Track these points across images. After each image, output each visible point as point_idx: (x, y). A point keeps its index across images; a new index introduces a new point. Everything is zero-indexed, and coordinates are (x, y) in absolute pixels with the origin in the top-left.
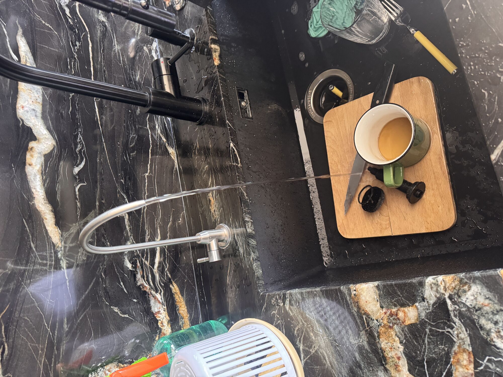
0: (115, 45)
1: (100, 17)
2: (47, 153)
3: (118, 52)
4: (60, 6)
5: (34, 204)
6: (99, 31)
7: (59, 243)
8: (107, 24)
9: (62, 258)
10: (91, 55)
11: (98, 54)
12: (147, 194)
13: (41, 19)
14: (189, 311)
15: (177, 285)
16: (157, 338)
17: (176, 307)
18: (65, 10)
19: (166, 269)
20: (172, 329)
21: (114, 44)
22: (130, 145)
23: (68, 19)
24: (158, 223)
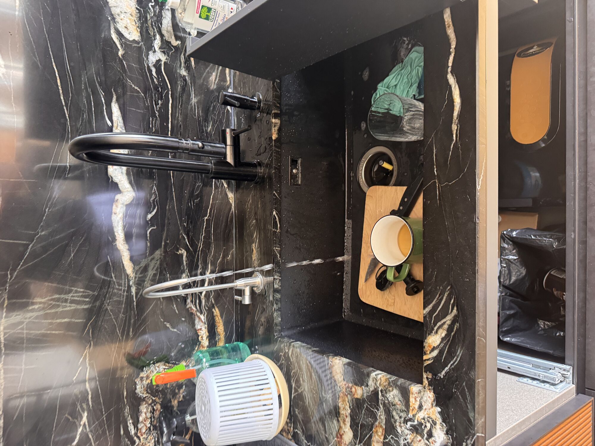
0: (192, 99)
1: (181, 71)
2: (128, 203)
3: (195, 105)
4: (148, 66)
5: (116, 245)
6: (179, 87)
7: (132, 274)
8: (187, 78)
9: (133, 285)
10: (170, 112)
11: (176, 110)
12: (204, 235)
13: (131, 84)
14: (225, 330)
15: (219, 310)
16: (196, 348)
17: (215, 327)
18: (151, 71)
19: (211, 297)
20: (209, 343)
21: (191, 97)
22: (195, 193)
23: (153, 79)
24: (210, 259)
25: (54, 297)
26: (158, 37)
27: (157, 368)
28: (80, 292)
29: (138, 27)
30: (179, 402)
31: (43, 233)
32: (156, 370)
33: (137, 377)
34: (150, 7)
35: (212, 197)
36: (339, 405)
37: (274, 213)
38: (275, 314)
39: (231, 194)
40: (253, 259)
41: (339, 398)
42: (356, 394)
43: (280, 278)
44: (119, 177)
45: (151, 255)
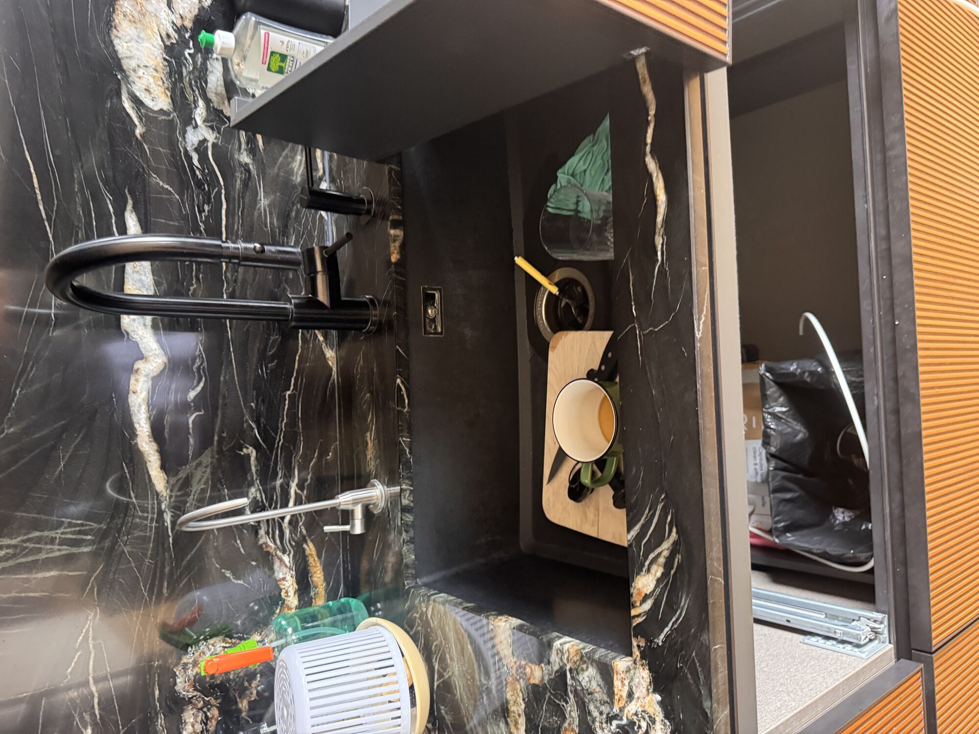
0: (260, 200)
1: (242, 156)
2: (155, 374)
3: (265, 210)
4: (186, 151)
5: (136, 444)
6: (239, 181)
7: (164, 491)
8: (251, 166)
9: (167, 510)
10: (224, 222)
11: (233, 219)
12: (285, 421)
13: (158, 180)
14: (327, 579)
15: (314, 544)
16: (278, 611)
17: (308, 573)
18: (191, 158)
19: (301, 524)
20: (299, 601)
21: (259, 198)
22: (270, 351)
23: (195, 171)
24: (296, 461)
25: (31, 536)
26: (201, 103)
27: (210, 646)
28: (76, 525)
29: (167, 89)
30: (250, 702)
31: (12, 430)
32: (209, 649)
33: (177, 664)
34: (187, 56)
35: (297, 358)
36: (508, 697)
37: (398, 381)
38: (404, 548)
39: (330, 351)
40: (368, 457)
41: (506, 685)
42: (532, 678)
43: (412, 488)
44: (140, 333)
45: (197, 458)
